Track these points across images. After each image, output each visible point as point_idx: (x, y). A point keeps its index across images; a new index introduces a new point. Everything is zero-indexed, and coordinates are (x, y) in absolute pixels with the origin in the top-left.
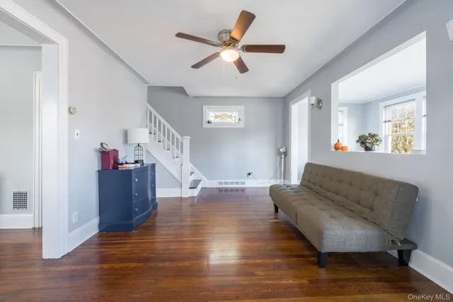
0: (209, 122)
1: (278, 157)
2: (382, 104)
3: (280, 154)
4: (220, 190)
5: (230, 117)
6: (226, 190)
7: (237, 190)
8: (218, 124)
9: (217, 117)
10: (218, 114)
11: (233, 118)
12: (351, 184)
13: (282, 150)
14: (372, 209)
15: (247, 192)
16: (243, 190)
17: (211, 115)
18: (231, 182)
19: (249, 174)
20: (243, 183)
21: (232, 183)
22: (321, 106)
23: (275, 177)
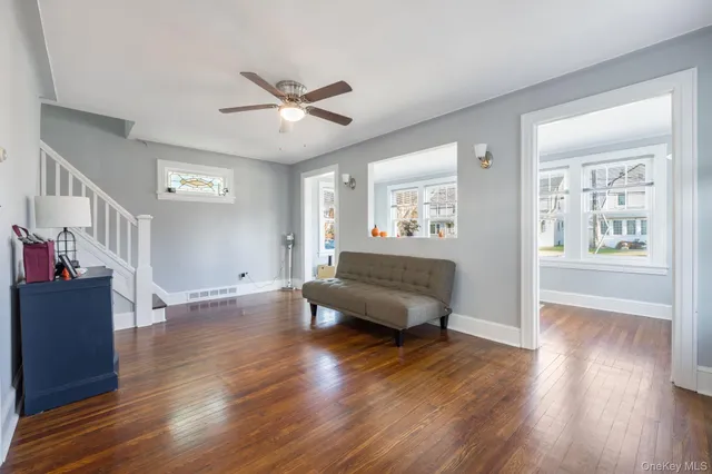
0: (169, 190)
1: (284, 248)
2: (390, 188)
3: (286, 243)
4: (193, 307)
5: (210, 184)
6: (204, 305)
7: (224, 302)
8: (186, 194)
9: (184, 182)
10: (188, 177)
11: (216, 188)
12: (405, 268)
13: (290, 238)
14: (428, 286)
15: (238, 305)
16: (233, 301)
17: (173, 176)
18: (212, 291)
19: (243, 275)
20: (234, 290)
21: (215, 292)
22: (353, 186)
23: (280, 276)
